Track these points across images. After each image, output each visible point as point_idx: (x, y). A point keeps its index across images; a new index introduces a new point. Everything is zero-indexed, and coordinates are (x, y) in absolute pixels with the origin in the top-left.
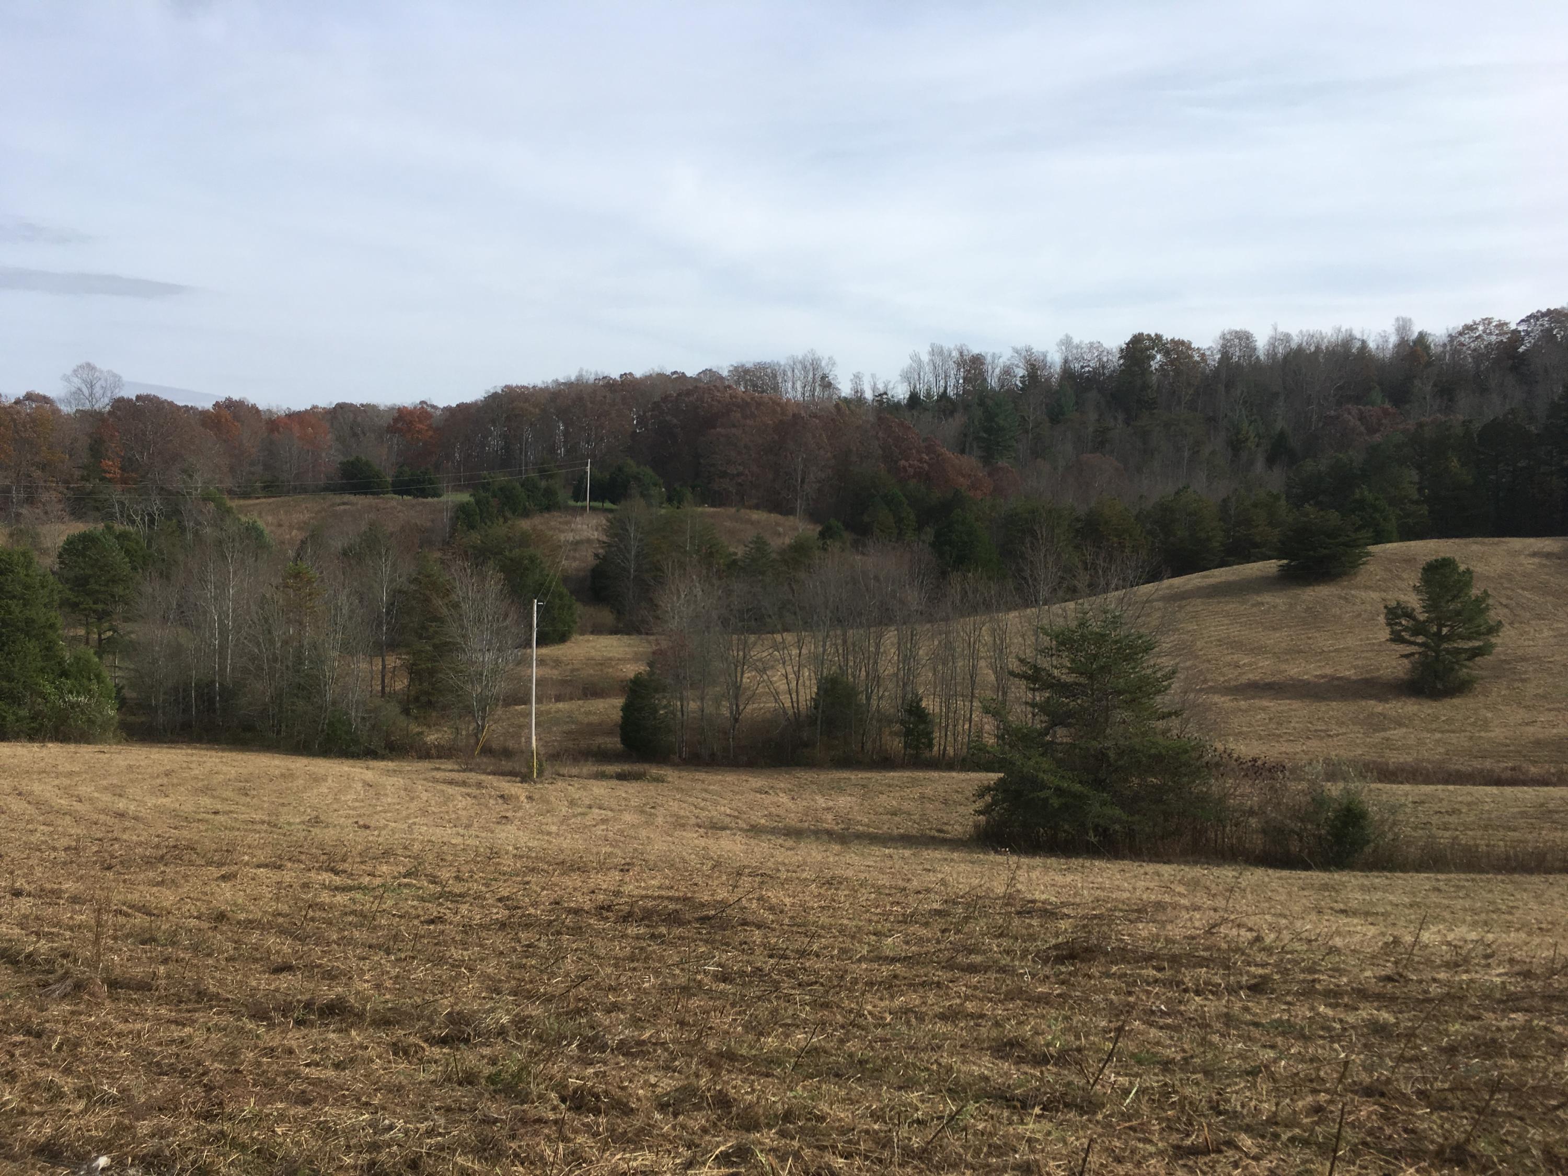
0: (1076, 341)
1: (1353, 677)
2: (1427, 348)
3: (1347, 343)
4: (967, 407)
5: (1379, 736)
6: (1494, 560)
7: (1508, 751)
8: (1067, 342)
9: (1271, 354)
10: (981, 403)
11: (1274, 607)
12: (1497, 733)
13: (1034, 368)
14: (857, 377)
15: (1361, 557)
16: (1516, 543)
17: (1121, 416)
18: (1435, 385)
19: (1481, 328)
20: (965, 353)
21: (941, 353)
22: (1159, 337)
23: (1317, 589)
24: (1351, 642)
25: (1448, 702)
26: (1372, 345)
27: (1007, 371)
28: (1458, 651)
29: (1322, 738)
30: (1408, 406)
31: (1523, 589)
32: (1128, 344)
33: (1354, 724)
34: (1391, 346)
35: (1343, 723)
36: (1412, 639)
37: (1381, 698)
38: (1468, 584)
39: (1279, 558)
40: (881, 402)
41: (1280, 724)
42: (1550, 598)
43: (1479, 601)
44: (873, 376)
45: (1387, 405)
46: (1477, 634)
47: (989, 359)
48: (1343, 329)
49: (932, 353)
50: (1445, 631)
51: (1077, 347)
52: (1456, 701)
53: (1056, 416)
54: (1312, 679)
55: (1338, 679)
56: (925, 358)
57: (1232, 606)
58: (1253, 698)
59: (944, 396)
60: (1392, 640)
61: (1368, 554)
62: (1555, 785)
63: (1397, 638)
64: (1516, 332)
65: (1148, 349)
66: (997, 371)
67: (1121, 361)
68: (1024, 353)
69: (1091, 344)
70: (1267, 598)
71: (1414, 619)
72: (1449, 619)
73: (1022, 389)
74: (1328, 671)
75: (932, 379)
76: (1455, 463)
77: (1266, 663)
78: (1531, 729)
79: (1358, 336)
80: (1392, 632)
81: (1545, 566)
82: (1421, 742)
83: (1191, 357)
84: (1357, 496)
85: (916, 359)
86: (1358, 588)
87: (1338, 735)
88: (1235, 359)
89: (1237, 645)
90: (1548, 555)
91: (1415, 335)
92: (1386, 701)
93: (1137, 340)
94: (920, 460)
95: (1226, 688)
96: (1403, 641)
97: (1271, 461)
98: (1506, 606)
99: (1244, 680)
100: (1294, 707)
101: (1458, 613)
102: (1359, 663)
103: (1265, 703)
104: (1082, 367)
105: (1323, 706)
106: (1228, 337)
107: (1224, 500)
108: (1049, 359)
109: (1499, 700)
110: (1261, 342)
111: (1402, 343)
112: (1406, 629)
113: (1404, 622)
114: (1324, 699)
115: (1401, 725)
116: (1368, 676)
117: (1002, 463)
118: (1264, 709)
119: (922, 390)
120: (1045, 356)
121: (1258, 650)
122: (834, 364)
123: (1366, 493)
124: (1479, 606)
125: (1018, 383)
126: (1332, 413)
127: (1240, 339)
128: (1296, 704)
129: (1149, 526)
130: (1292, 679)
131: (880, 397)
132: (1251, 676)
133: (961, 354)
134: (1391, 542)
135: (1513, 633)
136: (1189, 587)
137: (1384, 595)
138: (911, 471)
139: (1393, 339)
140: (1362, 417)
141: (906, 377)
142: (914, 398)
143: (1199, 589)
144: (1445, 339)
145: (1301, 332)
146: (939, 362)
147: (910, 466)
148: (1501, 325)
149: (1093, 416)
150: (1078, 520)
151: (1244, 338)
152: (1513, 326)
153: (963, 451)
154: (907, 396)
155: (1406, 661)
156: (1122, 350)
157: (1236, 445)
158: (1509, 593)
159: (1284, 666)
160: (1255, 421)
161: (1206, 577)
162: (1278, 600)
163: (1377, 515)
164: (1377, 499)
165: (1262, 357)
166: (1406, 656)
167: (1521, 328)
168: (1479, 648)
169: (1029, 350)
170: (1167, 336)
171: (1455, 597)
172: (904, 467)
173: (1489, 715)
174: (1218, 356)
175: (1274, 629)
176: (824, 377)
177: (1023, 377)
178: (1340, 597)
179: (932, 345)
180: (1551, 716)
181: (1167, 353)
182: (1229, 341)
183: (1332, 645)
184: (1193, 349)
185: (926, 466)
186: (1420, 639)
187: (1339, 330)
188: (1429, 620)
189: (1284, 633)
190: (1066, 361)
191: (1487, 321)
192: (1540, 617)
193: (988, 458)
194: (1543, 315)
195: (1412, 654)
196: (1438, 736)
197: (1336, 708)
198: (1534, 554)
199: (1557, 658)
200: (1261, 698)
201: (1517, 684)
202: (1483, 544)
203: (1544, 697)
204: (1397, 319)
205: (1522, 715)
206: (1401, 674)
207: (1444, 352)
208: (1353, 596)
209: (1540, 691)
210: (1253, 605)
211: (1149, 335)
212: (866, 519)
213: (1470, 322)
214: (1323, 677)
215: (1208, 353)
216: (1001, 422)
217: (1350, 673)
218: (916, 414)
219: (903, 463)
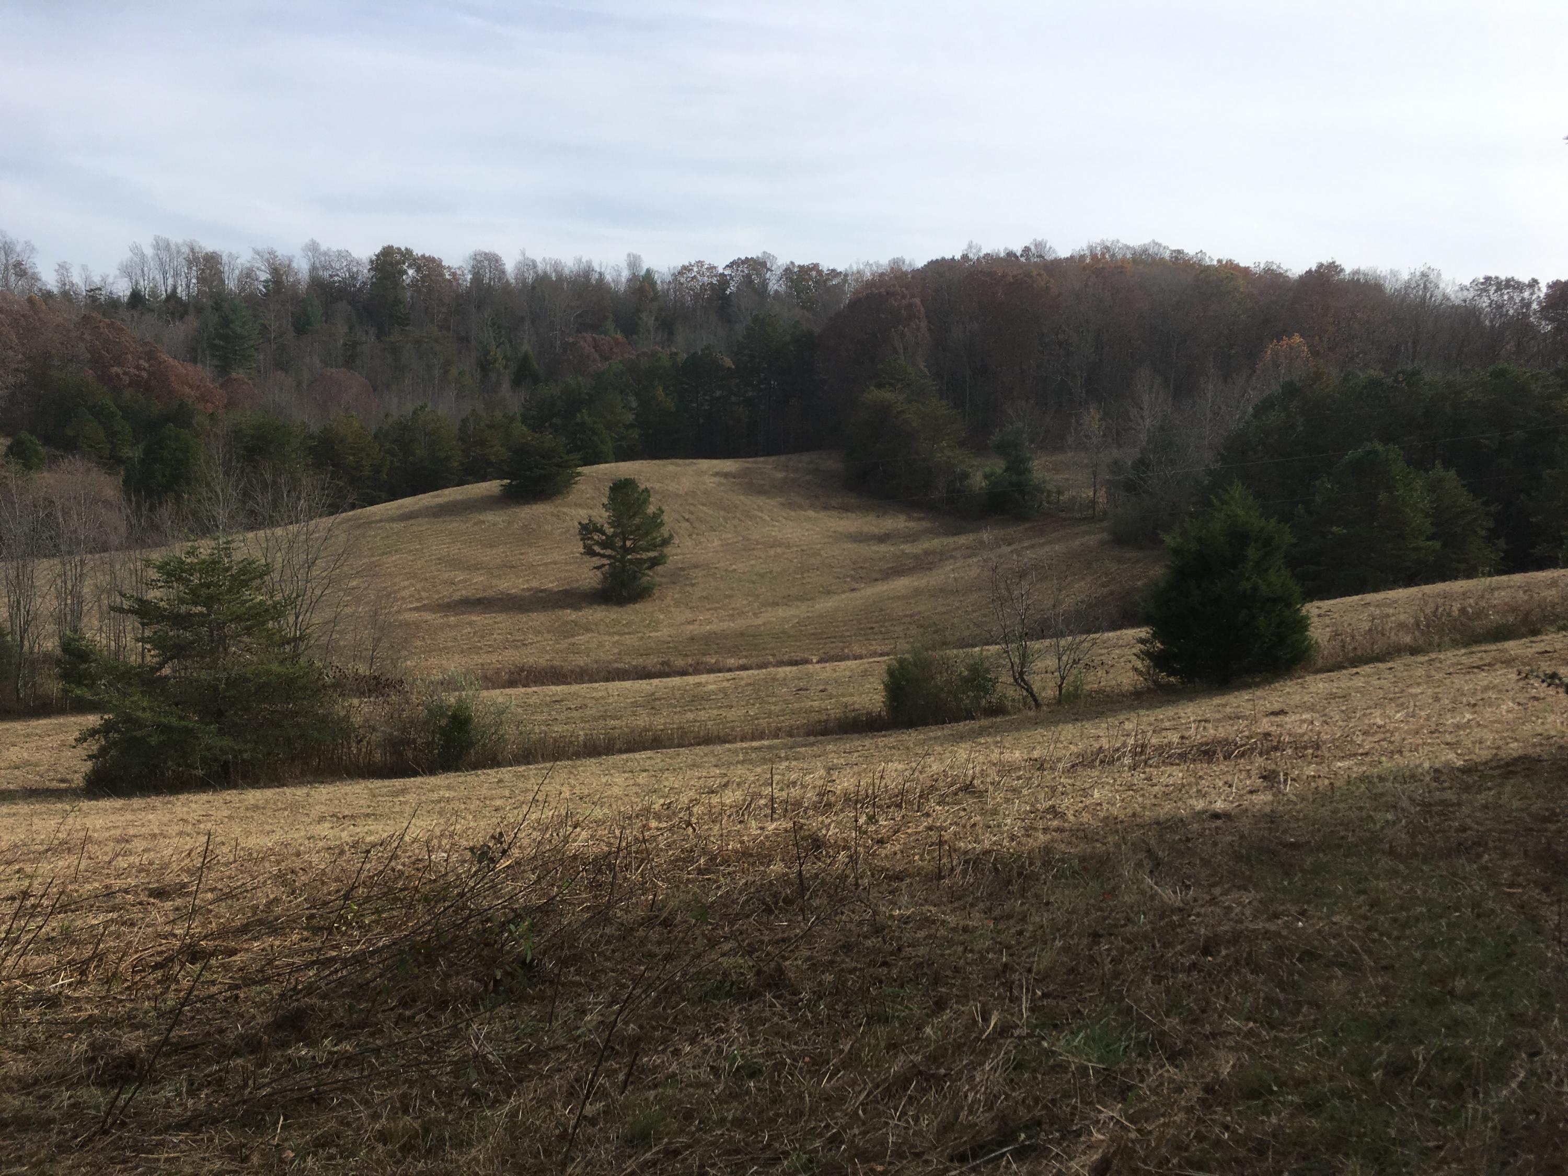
0: (323, 247)
1: (556, 589)
2: (653, 284)
3: (587, 272)
4: (199, 309)
5: (564, 644)
6: (684, 480)
7: (669, 648)
8: (313, 247)
9: (520, 277)
10: (217, 307)
11: (494, 525)
12: (663, 633)
13: (279, 272)
14: (63, 268)
15: (573, 478)
16: (704, 464)
17: (372, 331)
18: (656, 319)
19: (695, 269)
20: (197, 249)
21: (168, 247)
22: (409, 252)
23: (534, 507)
24: (556, 556)
25: (631, 608)
26: (608, 278)
27: (248, 274)
28: (640, 562)
29: (517, 647)
30: (635, 337)
31: (703, 505)
32: (377, 256)
33: (548, 632)
34: (624, 280)
35: (539, 632)
36: (602, 552)
37: (576, 607)
38: (646, 502)
39: (502, 478)
40: (94, 299)
41: (483, 637)
42: (722, 513)
43: (655, 516)
44: (84, 267)
45: (619, 336)
46: (654, 546)
47: (225, 259)
48: (584, 260)
49: (157, 247)
50: (628, 543)
51: (325, 254)
52: (637, 606)
53: (302, 326)
54: (519, 593)
55: (541, 591)
56: (149, 252)
57: (455, 524)
58: (463, 613)
59: (172, 296)
60: (585, 554)
61: (579, 474)
62: (691, 674)
63: (590, 552)
64: (723, 275)
65: (398, 263)
66: (237, 272)
67: (372, 273)
68: (267, 256)
69: (339, 252)
70: (490, 517)
71: (604, 533)
72: (631, 533)
73: (265, 295)
74: (535, 584)
75: (159, 278)
76: (660, 391)
77: (479, 578)
78: (691, 627)
79: (597, 268)
80: (585, 547)
81: (722, 484)
82: (601, 645)
83: (442, 275)
84: (578, 420)
85: (136, 250)
86: (570, 507)
87: (531, 644)
88: (486, 281)
89: (455, 563)
90: (726, 475)
91: (644, 271)
92: (578, 609)
93: (388, 252)
94: (138, 368)
95: (439, 605)
96: (594, 554)
97: (516, 383)
98: (687, 520)
99: (456, 597)
100: (498, 620)
101: (638, 528)
102: (562, 575)
103: (474, 618)
104: (331, 276)
105: (524, 618)
106: (478, 258)
107: (463, 421)
108: (295, 265)
109: (672, 603)
110: (510, 266)
111: (634, 278)
112: (597, 543)
113: (596, 537)
114: (527, 611)
115: (588, 630)
116: (568, 587)
117: (238, 374)
118: (470, 624)
119: (144, 286)
120: (291, 261)
121: (476, 567)
122: (33, 249)
123: (586, 417)
124: (655, 521)
125: (261, 287)
126: (571, 340)
127: (489, 260)
128: (500, 617)
129: (387, 445)
130: (502, 593)
131: (93, 294)
132: (464, 592)
133: (192, 250)
134: (606, 462)
135: (690, 543)
136: (417, 507)
137: (590, 512)
138: (126, 380)
139: (625, 274)
140: (596, 346)
141: (127, 271)
142: (136, 297)
143: (427, 508)
144: (669, 278)
145: (544, 259)
146: (166, 258)
147: (125, 373)
148: (712, 268)
149: (341, 328)
150: (311, 437)
151: (493, 260)
152: (721, 271)
153: (194, 361)
154: (128, 293)
155: (598, 573)
156: (372, 262)
157: (485, 366)
158: (692, 508)
159: (494, 582)
160: (503, 343)
161: (438, 496)
162: (496, 518)
163: (595, 438)
164: (595, 423)
165: (513, 281)
166: (598, 568)
167: (727, 272)
168: (655, 558)
169: (271, 252)
170: (418, 251)
171: (635, 515)
172: (118, 375)
173: (662, 617)
174: (469, 277)
175: (491, 546)
176: (18, 264)
177: (266, 281)
178: (553, 515)
179: (157, 239)
180: (708, 615)
181: (418, 270)
182: (480, 262)
183: (541, 559)
184: (444, 267)
185: (144, 374)
186: (608, 552)
187: (580, 260)
188: (615, 535)
189: (501, 549)
190: (314, 268)
191: (700, 263)
192: (713, 529)
193: (224, 368)
194: (743, 262)
195: (603, 565)
196: (616, 638)
197: (538, 618)
198: (717, 474)
199: (722, 564)
200: (470, 613)
201: (688, 589)
202: (677, 465)
203: (706, 598)
204: (629, 255)
205: (689, 615)
206: (595, 585)
207: (668, 290)
208: (564, 513)
209: (705, 594)
210: (475, 524)
211: (399, 249)
212: (70, 432)
213: (687, 264)
214: (529, 590)
215: (459, 272)
216: (239, 330)
217: (552, 585)
218: (136, 314)
219: (115, 369)
